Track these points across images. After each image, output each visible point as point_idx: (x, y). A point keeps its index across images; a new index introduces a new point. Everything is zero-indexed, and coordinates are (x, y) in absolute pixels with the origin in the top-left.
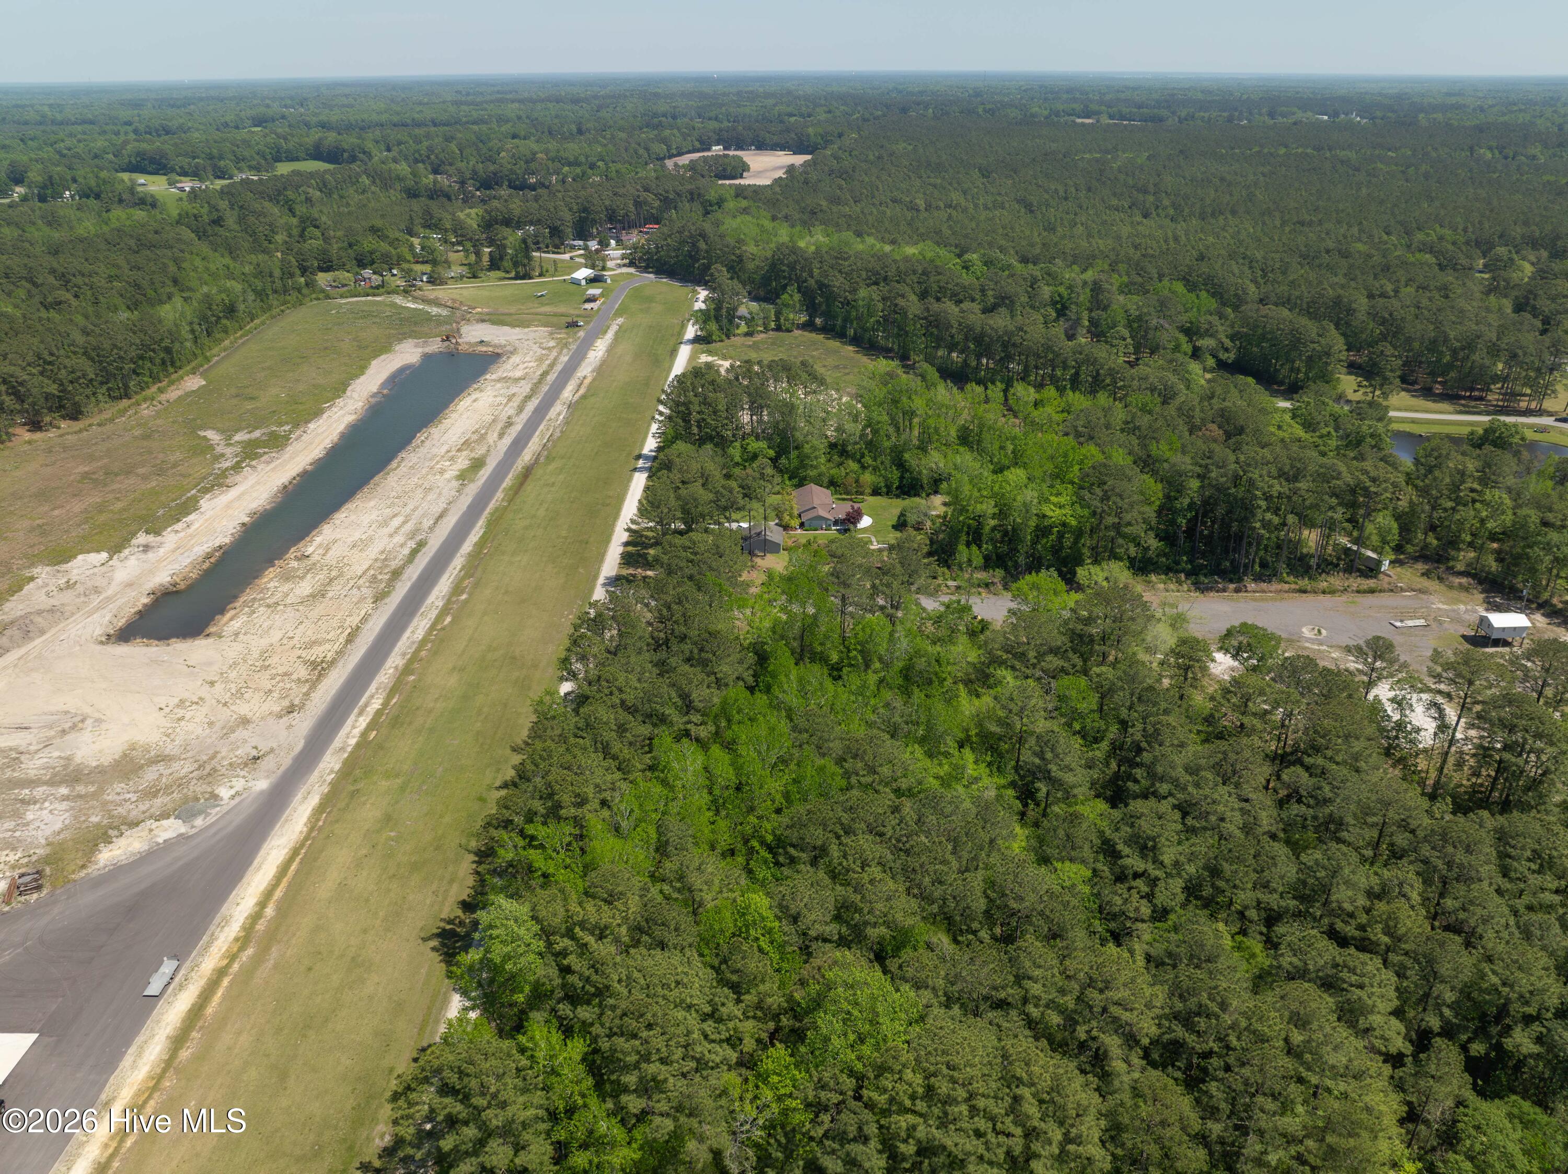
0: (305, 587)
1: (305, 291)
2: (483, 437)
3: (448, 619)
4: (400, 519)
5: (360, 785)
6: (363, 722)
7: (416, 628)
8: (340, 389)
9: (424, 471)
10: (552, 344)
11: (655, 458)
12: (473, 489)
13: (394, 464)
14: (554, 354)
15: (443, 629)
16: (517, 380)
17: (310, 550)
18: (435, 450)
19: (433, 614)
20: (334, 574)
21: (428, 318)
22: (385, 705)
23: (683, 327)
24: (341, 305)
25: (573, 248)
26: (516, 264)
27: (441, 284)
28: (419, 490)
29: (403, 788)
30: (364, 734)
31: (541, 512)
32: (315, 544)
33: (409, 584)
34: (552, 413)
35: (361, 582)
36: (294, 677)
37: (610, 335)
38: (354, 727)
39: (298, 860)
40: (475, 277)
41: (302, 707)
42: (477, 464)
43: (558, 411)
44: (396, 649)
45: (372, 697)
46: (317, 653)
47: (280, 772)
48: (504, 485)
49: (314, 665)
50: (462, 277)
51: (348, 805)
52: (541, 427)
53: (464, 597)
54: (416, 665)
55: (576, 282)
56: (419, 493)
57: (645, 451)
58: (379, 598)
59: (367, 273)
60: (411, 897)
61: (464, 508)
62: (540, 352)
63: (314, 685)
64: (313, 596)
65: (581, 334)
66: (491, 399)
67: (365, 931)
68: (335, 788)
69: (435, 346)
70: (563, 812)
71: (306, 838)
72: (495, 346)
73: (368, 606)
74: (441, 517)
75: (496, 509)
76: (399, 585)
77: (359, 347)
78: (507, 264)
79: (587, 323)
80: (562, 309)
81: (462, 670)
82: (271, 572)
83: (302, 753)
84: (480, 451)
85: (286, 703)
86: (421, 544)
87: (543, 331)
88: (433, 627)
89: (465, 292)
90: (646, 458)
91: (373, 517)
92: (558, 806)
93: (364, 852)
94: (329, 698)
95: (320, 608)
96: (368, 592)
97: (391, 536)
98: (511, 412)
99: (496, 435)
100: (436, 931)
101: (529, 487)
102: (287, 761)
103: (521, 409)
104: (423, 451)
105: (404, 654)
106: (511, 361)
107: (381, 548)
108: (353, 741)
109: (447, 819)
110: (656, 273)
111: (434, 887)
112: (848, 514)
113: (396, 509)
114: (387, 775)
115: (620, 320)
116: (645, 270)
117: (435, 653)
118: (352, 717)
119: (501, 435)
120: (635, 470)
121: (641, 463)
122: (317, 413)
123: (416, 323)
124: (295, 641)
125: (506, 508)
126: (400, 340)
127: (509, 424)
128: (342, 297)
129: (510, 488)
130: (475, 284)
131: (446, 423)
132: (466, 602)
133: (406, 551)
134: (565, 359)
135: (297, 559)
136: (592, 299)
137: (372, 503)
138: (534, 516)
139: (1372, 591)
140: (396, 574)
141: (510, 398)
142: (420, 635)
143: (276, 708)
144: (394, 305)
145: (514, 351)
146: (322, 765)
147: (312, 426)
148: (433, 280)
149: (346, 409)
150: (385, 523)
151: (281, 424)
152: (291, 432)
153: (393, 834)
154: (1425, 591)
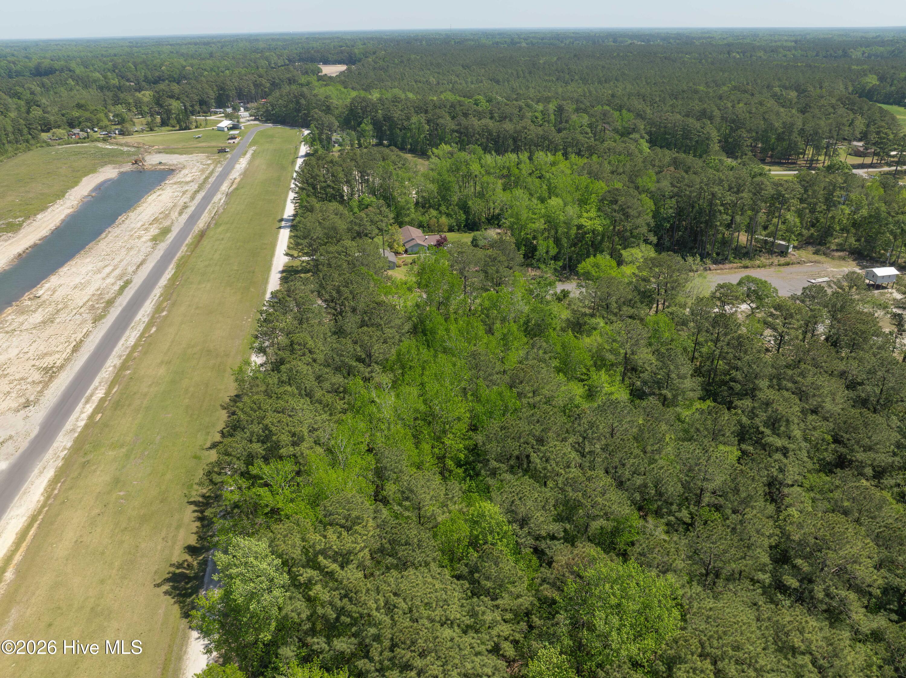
0: (38, 317)
1: (32, 142)
2: (167, 216)
3: (154, 329)
4: (110, 268)
5: (90, 457)
6: (89, 409)
7: (129, 337)
8: (61, 194)
9: (126, 238)
10: (209, 162)
11: (293, 220)
12: (163, 247)
13: (103, 235)
14: (212, 167)
15: (150, 336)
16: (187, 183)
17: (40, 293)
18: (133, 225)
19: (141, 327)
20: (60, 306)
21: (122, 153)
22: (107, 394)
23: (297, 149)
24: (58, 150)
25: (216, 113)
26: (179, 121)
27: (129, 135)
28: (123, 250)
29: (127, 456)
30: (91, 417)
31: (217, 256)
32: (44, 289)
33: (120, 309)
34: (216, 199)
35: (82, 310)
36: (30, 380)
37: (248, 156)
38: (82, 412)
39: (36, 525)
40: (152, 130)
41: (36, 402)
42: (165, 231)
43: (219, 198)
44: (114, 353)
45: (96, 389)
46: (48, 361)
47: (18, 454)
48: (187, 242)
49: (46, 370)
50: (143, 131)
51: (80, 474)
52: (209, 207)
53: (164, 313)
54: (130, 363)
55: (221, 130)
56: (123, 252)
57: (285, 216)
58: (97, 320)
59: (76, 131)
60: (143, 545)
61: (159, 257)
62: (201, 167)
63: (46, 385)
64: (44, 322)
65: (229, 156)
66: (171, 194)
67: (102, 582)
68: (68, 462)
69: (128, 167)
70: (283, 451)
71: (43, 506)
72: (170, 165)
73: (89, 326)
74: (141, 264)
75: (182, 257)
76: (112, 310)
77: (74, 171)
78: (173, 122)
79: (232, 150)
80: (214, 144)
81: (169, 363)
82: (9, 310)
83: (37, 436)
84: (167, 223)
85: (22, 400)
86: (127, 283)
87: (202, 156)
88: (142, 336)
89: (146, 139)
90: (287, 220)
91: (90, 268)
92: (277, 446)
93: (97, 511)
94: (59, 393)
95: (50, 330)
96: (88, 317)
97: (104, 279)
98: (186, 200)
99: (176, 214)
100: (168, 576)
101: (205, 242)
102: (24, 445)
103: (193, 198)
104: (124, 226)
105: (120, 356)
106: (182, 172)
107: (97, 286)
108: (82, 424)
109: (168, 476)
110: (273, 123)
111: (163, 534)
112: (438, 241)
113: (107, 262)
114: (113, 446)
115: (254, 148)
116: (266, 121)
117: (145, 353)
118: (80, 405)
119: (180, 213)
120: (280, 228)
121: (283, 224)
122: (44, 209)
123: (113, 156)
124: (30, 354)
125: (189, 256)
126: (102, 166)
127: (185, 207)
128: (59, 145)
129: (191, 244)
130: (153, 133)
131: (140, 209)
132: (166, 317)
133: (117, 287)
134: (219, 169)
135: (30, 299)
136: (233, 138)
137: (88, 260)
138: (212, 259)
139: (788, 264)
140: (110, 303)
141: (184, 193)
142: (132, 341)
143: (14, 405)
144: (97, 147)
145: (184, 167)
146: (55, 445)
147: (39, 216)
148: (122, 133)
149: (66, 206)
150: (99, 271)
151: (16, 217)
152: (23, 222)
153: (122, 493)
154: (819, 262)
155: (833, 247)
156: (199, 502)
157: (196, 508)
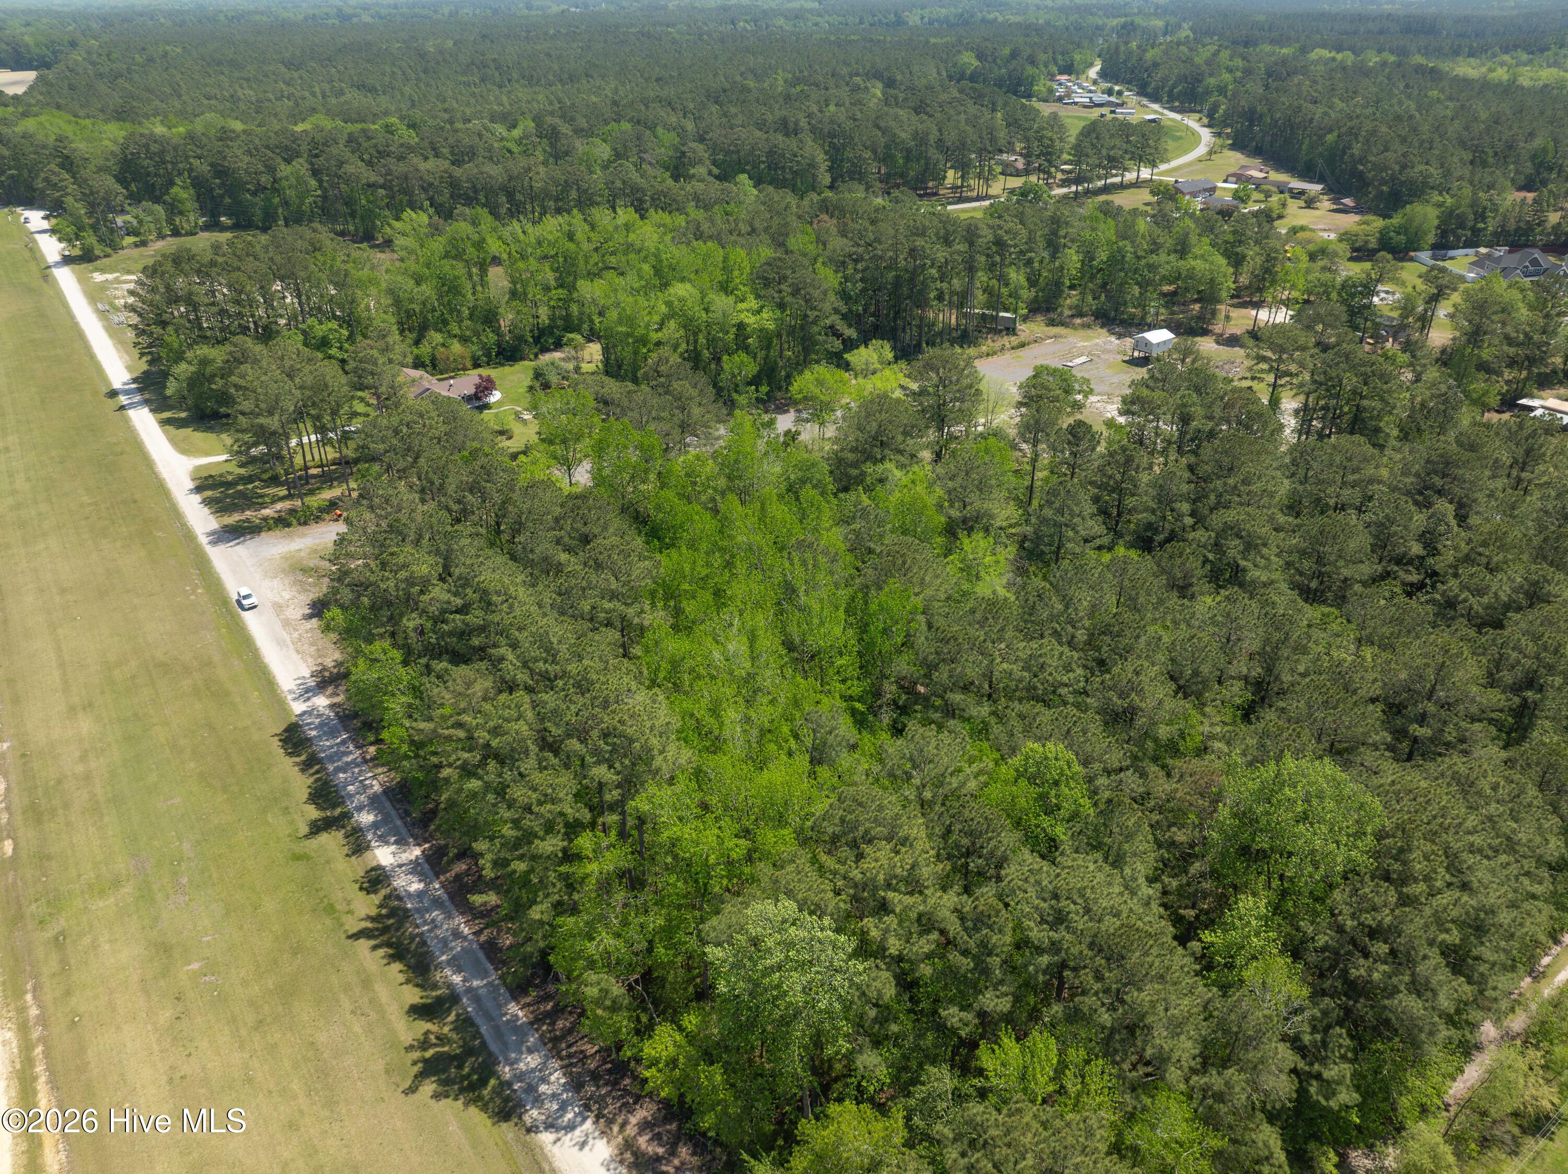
23: (32, 250)
29: (145, 895)
51: (64, 961)
57: (115, 386)
60: (322, 1038)
90: (128, 392)
93: (167, 1014)
100: (416, 1069)
111: (347, 1005)
120: (122, 408)
121: (123, 399)
153: (195, 966)
154: (1061, 336)
155: (1067, 312)
156: (371, 930)
157: (372, 942)
